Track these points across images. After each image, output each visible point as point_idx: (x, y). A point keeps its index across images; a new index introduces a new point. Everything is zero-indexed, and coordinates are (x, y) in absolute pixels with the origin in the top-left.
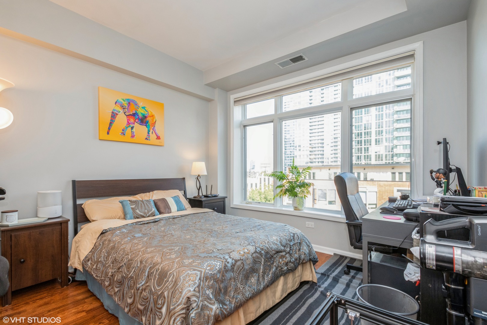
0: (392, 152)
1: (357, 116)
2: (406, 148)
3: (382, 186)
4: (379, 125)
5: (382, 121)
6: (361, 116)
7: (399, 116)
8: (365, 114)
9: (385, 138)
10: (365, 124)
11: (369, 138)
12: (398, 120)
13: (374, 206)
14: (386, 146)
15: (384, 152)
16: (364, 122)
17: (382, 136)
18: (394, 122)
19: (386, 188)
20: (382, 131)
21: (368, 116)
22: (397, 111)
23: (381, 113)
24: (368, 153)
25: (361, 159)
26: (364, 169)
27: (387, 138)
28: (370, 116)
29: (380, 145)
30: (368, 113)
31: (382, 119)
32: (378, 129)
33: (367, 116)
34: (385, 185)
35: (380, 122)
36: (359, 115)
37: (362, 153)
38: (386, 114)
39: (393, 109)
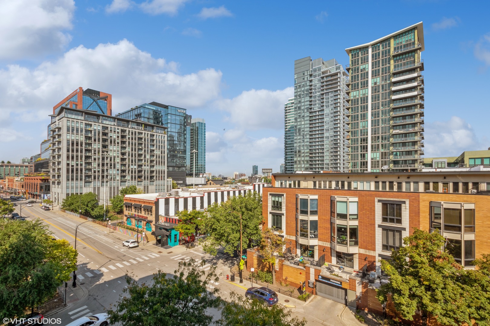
0: (388, 159)
1: (353, 122)
2: (402, 155)
3: (363, 196)
4: (375, 131)
5: (378, 127)
6: (357, 121)
7: (395, 122)
8: (361, 119)
9: (382, 144)
10: (361, 130)
11: (365, 144)
12: (394, 126)
13: (356, 217)
14: (382, 153)
15: (380, 158)
16: (360, 127)
17: (379, 142)
18: (390, 129)
19: (368, 198)
20: (378, 137)
21: (365, 121)
22: (394, 117)
23: (377, 118)
24: (364, 159)
25: (357, 165)
26: (348, 178)
27: (383, 144)
28: (367, 122)
29: (377, 152)
30: (364, 119)
31: (378, 125)
32: (374, 135)
33: (363, 121)
34: (366, 195)
35: (376, 128)
36: (355, 120)
37: (358, 160)
38: (382, 120)
39: (390, 115)
